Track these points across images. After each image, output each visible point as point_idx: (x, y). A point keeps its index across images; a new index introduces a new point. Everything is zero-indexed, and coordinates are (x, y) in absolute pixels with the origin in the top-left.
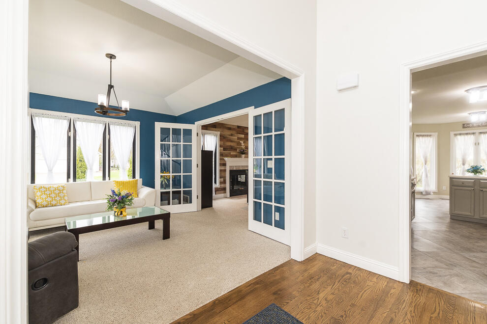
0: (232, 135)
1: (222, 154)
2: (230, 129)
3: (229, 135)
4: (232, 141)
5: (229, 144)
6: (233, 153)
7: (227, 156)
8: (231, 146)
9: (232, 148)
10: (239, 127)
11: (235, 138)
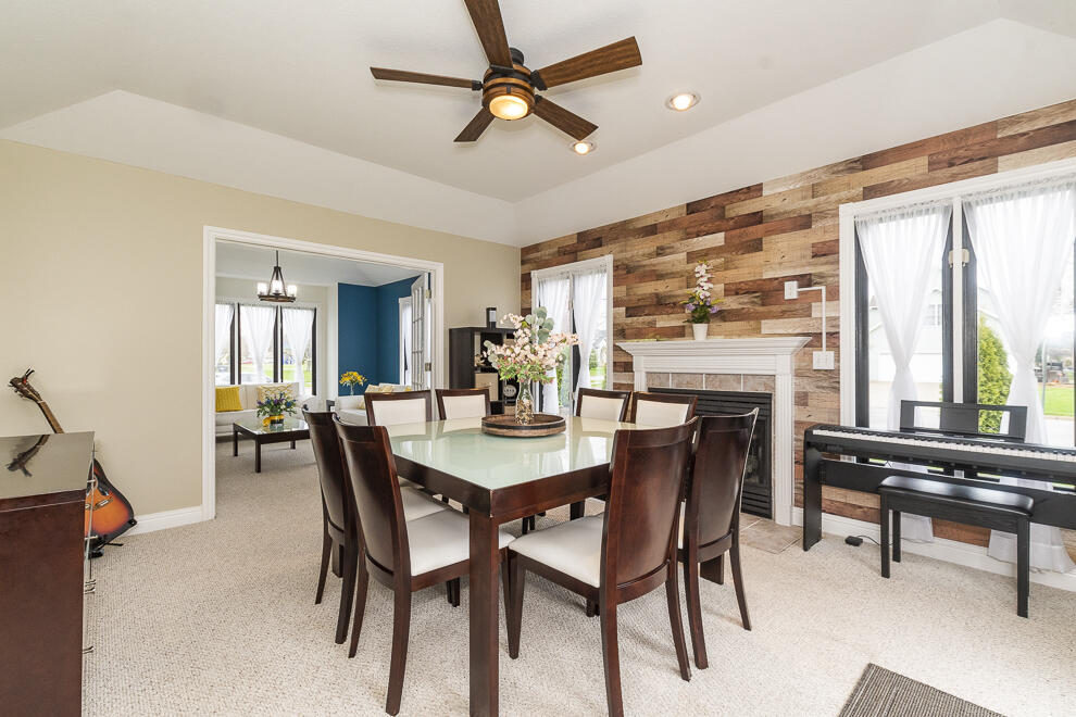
0: (660, 251)
1: (623, 331)
2: (651, 230)
3: (650, 256)
4: (660, 276)
5: (649, 288)
6: (664, 322)
7: (639, 334)
8: (657, 295)
9: (661, 304)
10: (692, 208)
11: (676, 260)
